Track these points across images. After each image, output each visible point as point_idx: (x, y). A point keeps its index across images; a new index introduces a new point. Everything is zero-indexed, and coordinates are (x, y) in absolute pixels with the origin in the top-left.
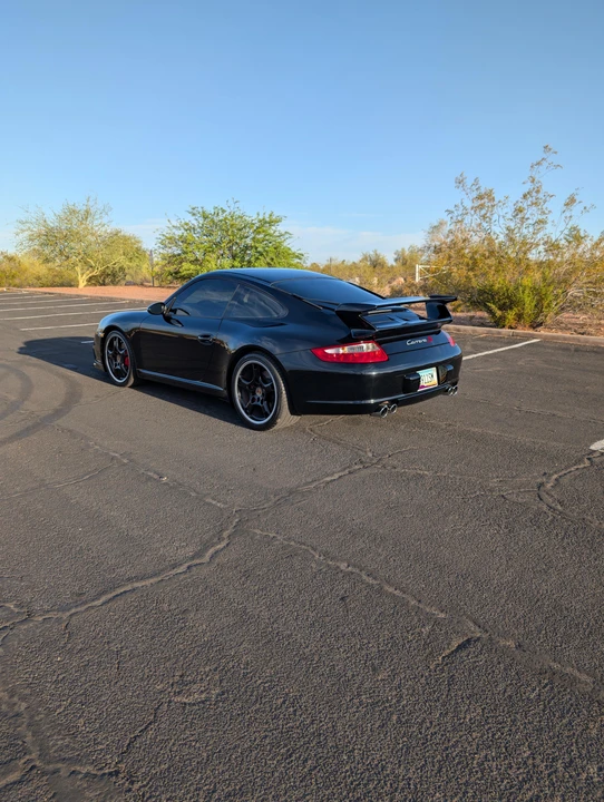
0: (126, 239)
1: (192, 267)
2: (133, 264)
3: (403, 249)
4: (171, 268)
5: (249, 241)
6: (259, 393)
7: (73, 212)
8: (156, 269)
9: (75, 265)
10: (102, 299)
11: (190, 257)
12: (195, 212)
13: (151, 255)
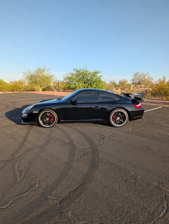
4: (67, 86)
7: (39, 70)
8: (63, 86)
12: (74, 70)
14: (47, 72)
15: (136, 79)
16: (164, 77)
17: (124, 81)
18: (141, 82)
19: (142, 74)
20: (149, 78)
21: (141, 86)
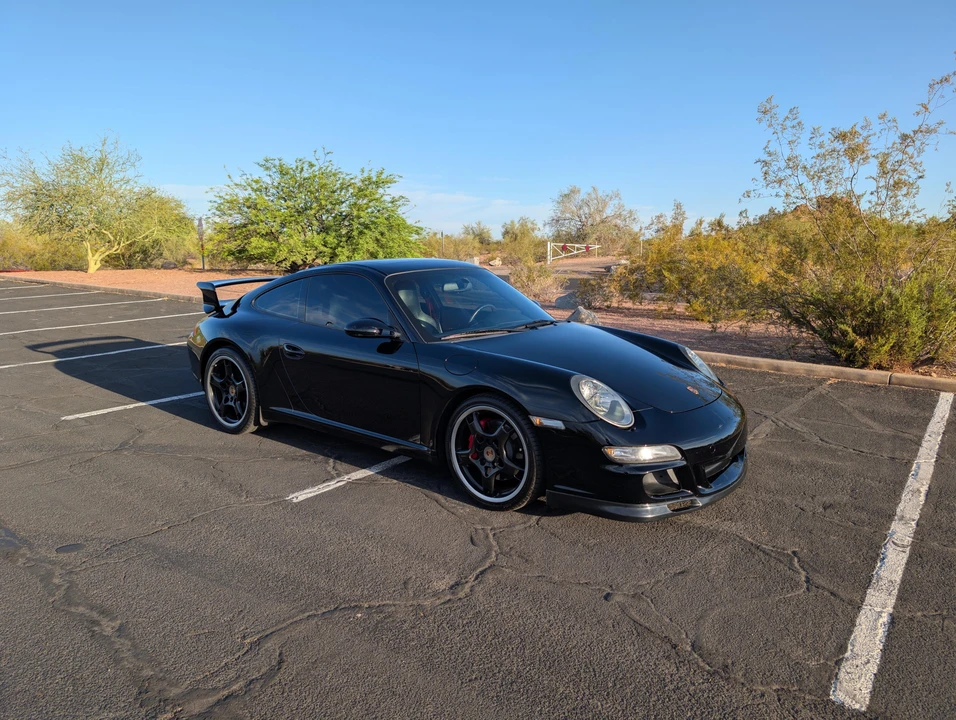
2: (174, 238)
4: (233, 246)
5: (344, 208)
7: (79, 160)
8: (209, 246)
9: (82, 239)
12: (268, 165)
13: (200, 225)
14: (122, 175)
15: (568, 215)
16: (678, 206)
17: (522, 225)
18: (588, 230)
19: (593, 196)
20: (620, 215)
21: (587, 248)
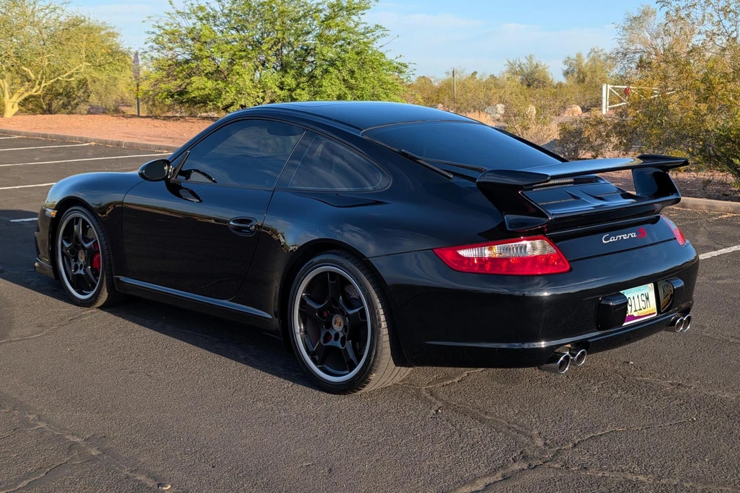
0: (90, 30)
1: (210, 84)
2: (103, 77)
3: (579, 56)
5: (310, 40)
6: (338, 326)
8: (145, 86)
10: (46, 139)
11: (207, 65)
13: (136, 60)
